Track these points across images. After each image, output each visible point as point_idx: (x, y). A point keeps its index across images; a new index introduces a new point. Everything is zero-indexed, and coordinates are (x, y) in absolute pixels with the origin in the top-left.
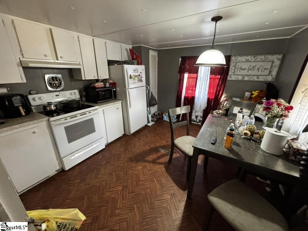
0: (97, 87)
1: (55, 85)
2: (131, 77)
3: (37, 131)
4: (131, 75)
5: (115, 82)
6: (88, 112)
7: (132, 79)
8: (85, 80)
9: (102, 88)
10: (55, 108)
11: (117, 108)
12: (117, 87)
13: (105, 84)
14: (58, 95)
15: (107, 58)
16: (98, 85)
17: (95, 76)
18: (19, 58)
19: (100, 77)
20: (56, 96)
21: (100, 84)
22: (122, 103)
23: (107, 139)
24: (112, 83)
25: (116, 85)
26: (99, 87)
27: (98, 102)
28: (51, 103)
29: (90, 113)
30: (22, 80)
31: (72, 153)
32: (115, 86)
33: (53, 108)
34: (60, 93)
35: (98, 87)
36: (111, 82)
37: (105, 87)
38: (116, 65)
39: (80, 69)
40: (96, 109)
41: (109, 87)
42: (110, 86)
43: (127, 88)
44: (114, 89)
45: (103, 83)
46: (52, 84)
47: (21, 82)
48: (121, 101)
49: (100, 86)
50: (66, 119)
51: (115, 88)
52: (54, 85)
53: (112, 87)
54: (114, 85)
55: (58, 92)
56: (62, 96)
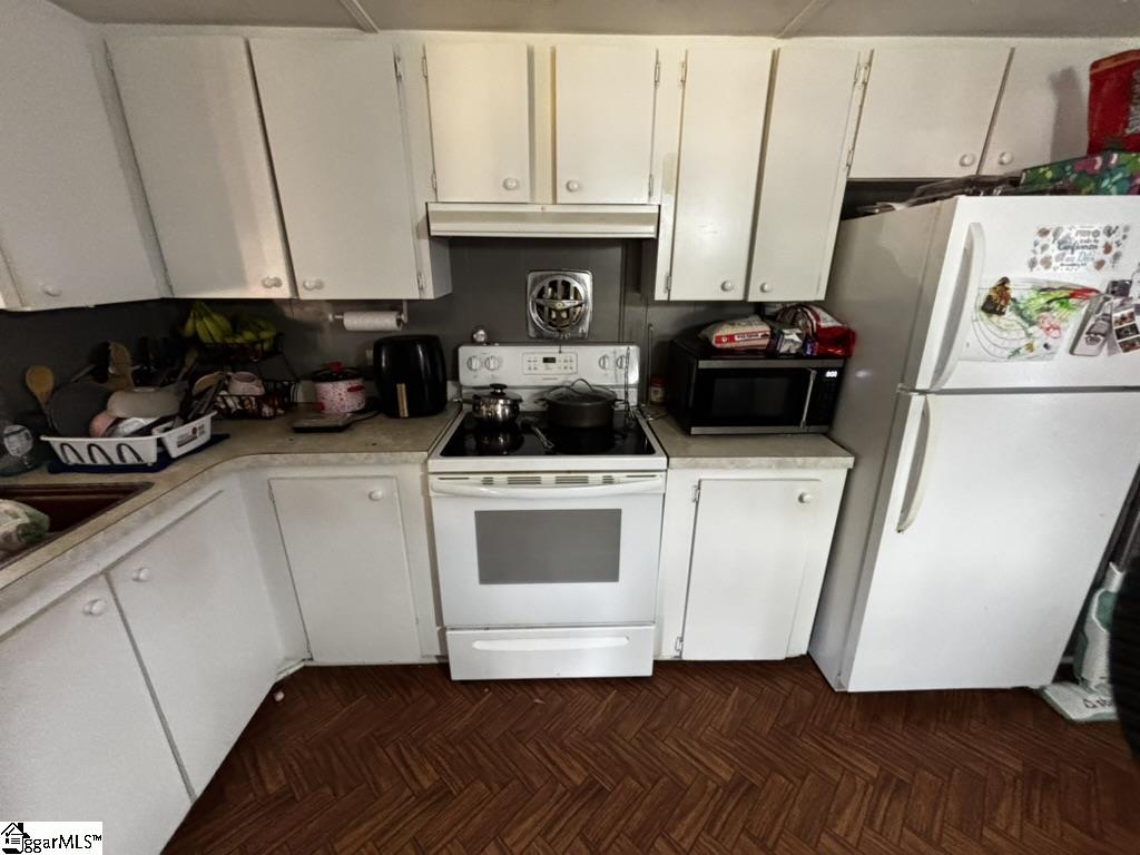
0: (718, 346)
1: (554, 316)
2: (995, 303)
3: (379, 494)
4: (1005, 281)
5: (853, 326)
6: (600, 476)
7: (1010, 315)
8: (668, 303)
9: (751, 352)
10: (507, 411)
11: (801, 499)
12: (853, 362)
13: (775, 336)
14: (552, 360)
15: (849, 166)
16: (731, 338)
17: (728, 285)
18: (427, 204)
19: (762, 289)
20: (546, 360)
21: (749, 329)
22: (850, 472)
23: (682, 640)
24: (830, 329)
25: (856, 350)
26: (733, 345)
27: (694, 430)
28: (504, 391)
29: (608, 481)
30: (421, 289)
31: (487, 629)
32: (847, 356)
33: (500, 409)
34: (560, 352)
35: (728, 345)
36: (823, 325)
37: (771, 352)
38: (898, 207)
39: (652, 243)
40: (649, 472)
41: (798, 356)
42: (804, 347)
43: (923, 382)
44: (832, 374)
45: (765, 328)
46: (546, 309)
47: (415, 295)
48: (850, 461)
49: (740, 342)
50: (488, 482)
51: (839, 363)
52: (550, 314)
53: (822, 356)
54: (840, 343)
55: (556, 349)
56: (568, 364)
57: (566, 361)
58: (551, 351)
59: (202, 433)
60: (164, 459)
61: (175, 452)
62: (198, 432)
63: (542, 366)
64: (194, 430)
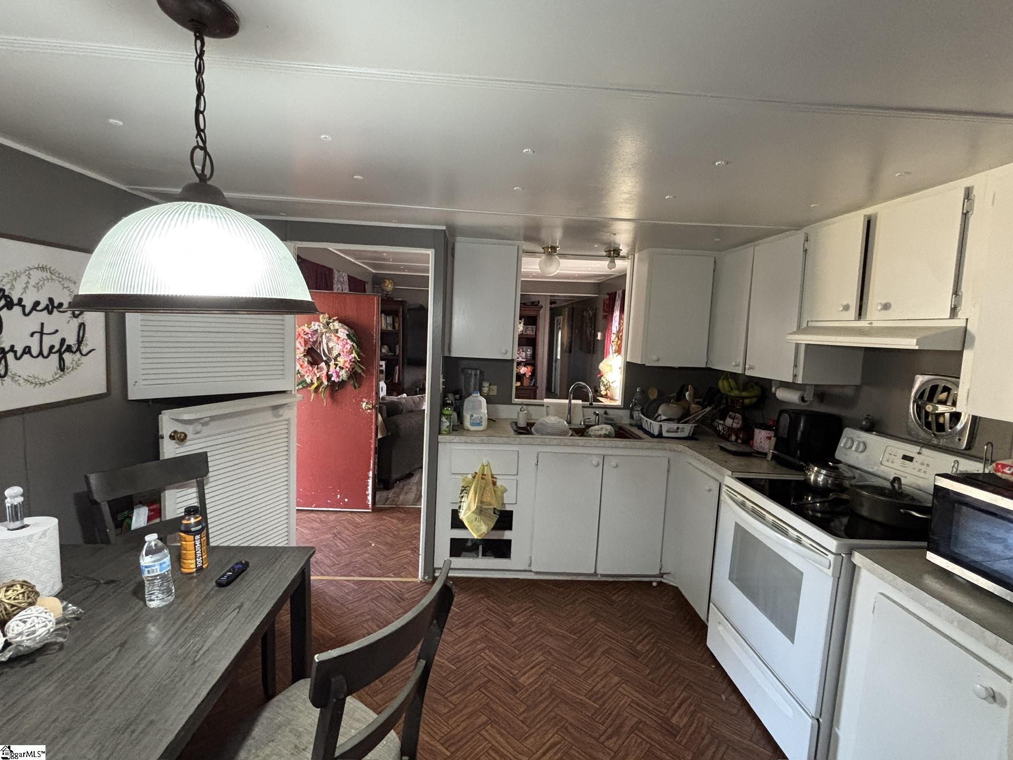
6: (795, 534)
14: (910, 459)
20: (905, 457)
27: (928, 555)
30: (795, 376)
31: (727, 619)
34: (919, 453)
50: (743, 504)
55: (917, 449)
56: (924, 468)
57: (922, 464)
58: (911, 450)
59: (682, 431)
60: (660, 436)
61: (665, 434)
62: (679, 430)
63: (899, 461)
64: (678, 428)
